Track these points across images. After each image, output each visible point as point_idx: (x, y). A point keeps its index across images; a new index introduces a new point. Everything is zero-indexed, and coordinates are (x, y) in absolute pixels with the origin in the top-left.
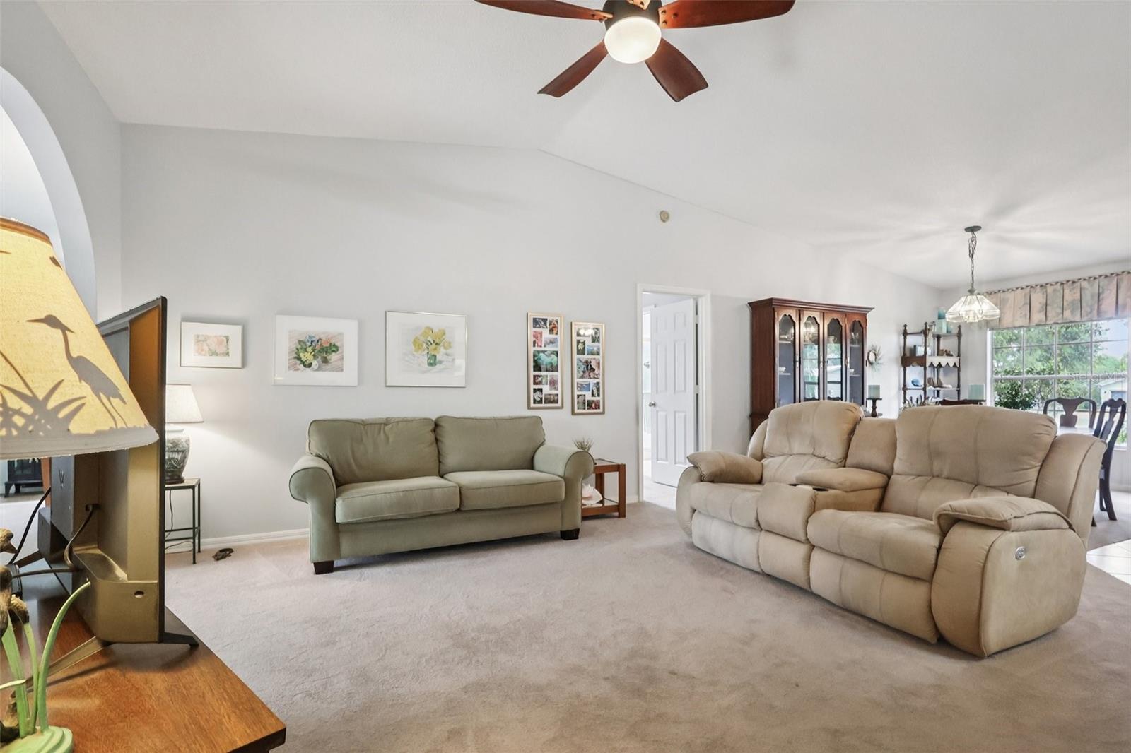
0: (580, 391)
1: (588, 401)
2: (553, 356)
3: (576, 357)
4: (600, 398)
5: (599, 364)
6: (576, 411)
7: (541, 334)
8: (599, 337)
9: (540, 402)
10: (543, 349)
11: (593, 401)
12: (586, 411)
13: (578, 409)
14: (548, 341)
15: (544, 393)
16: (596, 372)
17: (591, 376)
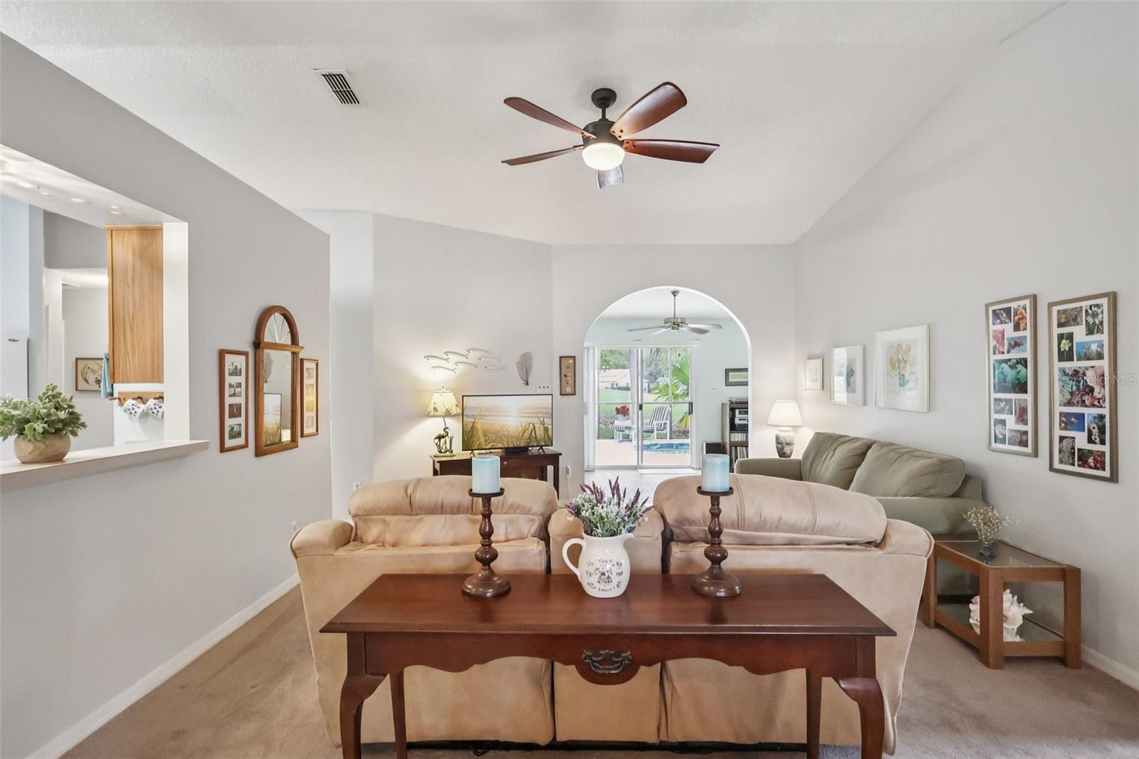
0: (1066, 429)
1: (1078, 449)
2: (1020, 367)
3: (1058, 365)
4: (1106, 448)
5: (1103, 375)
6: (1057, 465)
7: (1003, 333)
8: (1101, 323)
9: (1003, 441)
10: (1006, 356)
11: (1091, 452)
12: (1076, 469)
13: (1061, 462)
14: (1013, 343)
15: (1007, 427)
16: (1096, 394)
17: (1087, 403)
